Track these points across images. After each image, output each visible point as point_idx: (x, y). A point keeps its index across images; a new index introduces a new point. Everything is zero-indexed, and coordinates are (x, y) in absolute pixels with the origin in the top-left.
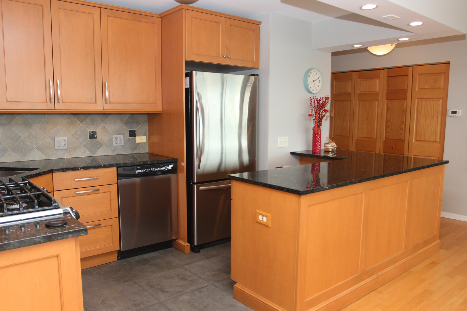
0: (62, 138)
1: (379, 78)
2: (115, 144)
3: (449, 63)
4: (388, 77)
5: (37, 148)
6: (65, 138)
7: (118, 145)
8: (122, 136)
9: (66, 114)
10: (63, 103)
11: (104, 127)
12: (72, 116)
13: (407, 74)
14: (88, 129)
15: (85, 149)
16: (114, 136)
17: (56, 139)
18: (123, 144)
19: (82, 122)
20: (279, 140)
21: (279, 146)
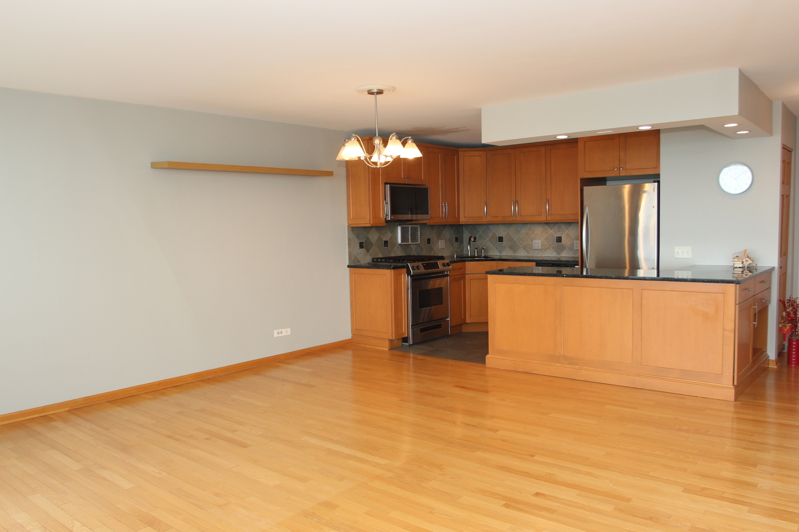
2: (575, 248)
5: (523, 248)
6: (540, 241)
10: (521, 216)
11: (567, 233)
12: (545, 226)
14: (555, 235)
17: (534, 241)
19: (551, 229)
20: (676, 250)
21: (676, 256)
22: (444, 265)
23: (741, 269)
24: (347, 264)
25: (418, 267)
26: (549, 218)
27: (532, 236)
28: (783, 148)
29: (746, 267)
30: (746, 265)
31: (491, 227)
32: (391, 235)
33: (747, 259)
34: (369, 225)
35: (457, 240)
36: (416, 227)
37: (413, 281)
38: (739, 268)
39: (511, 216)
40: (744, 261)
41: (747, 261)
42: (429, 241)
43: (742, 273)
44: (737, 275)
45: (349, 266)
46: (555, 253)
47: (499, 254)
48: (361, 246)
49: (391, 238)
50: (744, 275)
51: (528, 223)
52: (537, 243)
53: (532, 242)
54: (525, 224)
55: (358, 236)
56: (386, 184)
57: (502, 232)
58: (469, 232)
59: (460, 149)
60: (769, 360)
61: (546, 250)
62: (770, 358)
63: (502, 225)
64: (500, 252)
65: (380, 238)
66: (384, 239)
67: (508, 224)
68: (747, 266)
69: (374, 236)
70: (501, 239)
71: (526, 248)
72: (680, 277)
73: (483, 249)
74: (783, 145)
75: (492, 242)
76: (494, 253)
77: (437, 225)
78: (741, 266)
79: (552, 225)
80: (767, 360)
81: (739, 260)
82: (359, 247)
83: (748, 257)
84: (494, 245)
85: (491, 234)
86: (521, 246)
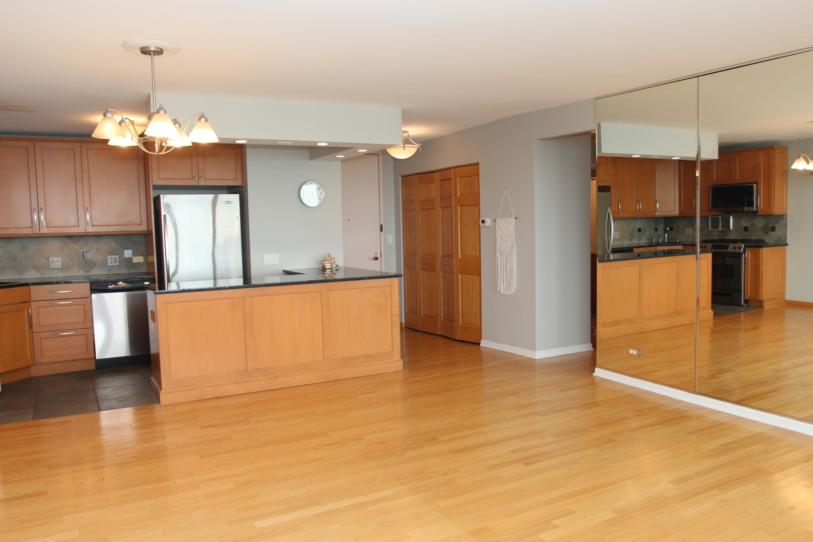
0: (56, 258)
1: (434, 182)
2: (109, 264)
3: (478, 164)
4: (441, 180)
5: (33, 268)
6: (60, 259)
7: (113, 264)
8: (117, 256)
9: (60, 236)
10: (47, 227)
11: (98, 248)
12: (66, 239)
13: (448, 177)
14: (81, 250)
15: (79, 268)
16: (109, 257)
17: (51, 259)
18: (118, 264)
19: (75, 244)
20: (265, 258)
21: (266, 264)
26: (90, 230)
27: (47, 253)
39: (32, 227)
52: (57, 261)
53: (48, 260)
72: (270, 282)
78: (330, 267)
86: (30, 266)
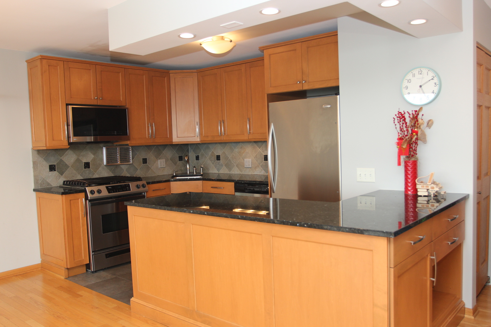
6: (250, 160)
10: (227, 135)
12: (254, 144)
15: (262, 169)
20: (358, 173)
22: (138, 187)
23: (426, 199)
24: (33, 187)
25: (99, 191)
26: (251, 137)
27: (244, 154)
28: (477, 47)
29: (432, 196)
30: (432, 194)
31: (210, 146)
32: (93, 156)
33: (433, 185)
34: (45, 148)
35: (181, 158)
36: (127, 148)
37: (92, 205)
38: (425, 196)
39: (219, 135)
40: (429, 188)
41: (433, 188)
42: (145, 161)
43: (428, 203)
44: (422, 206)
45: (34, 190)
46: (263, 171)
47: (217, 172)
48: (52, 168)
49: (94, 160)
50: (430, 205)
51: (240, 142)
52: (248, 162)
53: (244, 160)
54: (237, 142)
55: (46, 160)
56: (67, 105)
57: (219, 151)
58: (193, 151)
59: (171, 71)
60: (465, 308)
61: (256, 168)
62: (466, 306)
63: (219, 145)
64: (218, 170)
65: (78, 160)
66: (85, 160)
67: (224, 143)
68: (434, 194)
69: (70, 158)
70: (218, 158)
71: (240, 166)
73: (201, 167)
74: (478, 43)
75: (211, 161)
76: (213, 171)
77: (155, 145)
78: (426, 194)
79: (260, 144)
80: (463, 310)
81: (423, 187)
82: (48, 170)
83: (434, 183)
84: (213, 164)
85: (210, 153)
86: (235, 164)
